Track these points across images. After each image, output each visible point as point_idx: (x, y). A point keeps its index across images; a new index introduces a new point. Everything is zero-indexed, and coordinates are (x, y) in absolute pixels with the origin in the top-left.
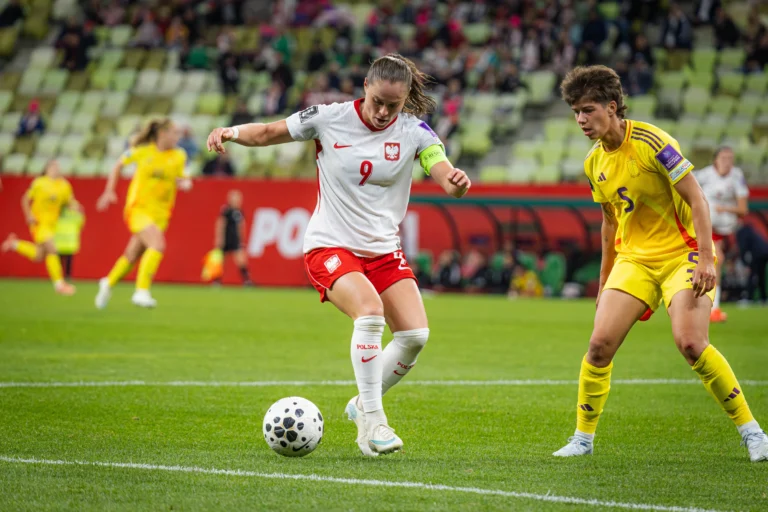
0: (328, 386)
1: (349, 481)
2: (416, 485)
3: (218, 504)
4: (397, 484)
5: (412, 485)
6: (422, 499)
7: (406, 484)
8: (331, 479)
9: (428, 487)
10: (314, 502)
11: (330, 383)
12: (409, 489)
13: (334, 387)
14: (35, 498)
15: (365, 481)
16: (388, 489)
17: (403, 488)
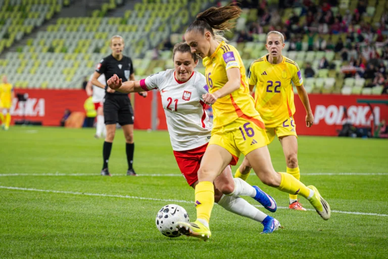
0: (341, 176)
1: (348, 213)
2: (374, 214)
3: (296, 221)
4: (367, 214)
5: (373, 214)
6: (376, 220)
7: (370, 214)
8: (341, 212)
9: (378, 215)
10: (334, 221)
11: (342, 174)
12: (372, 216)
13: (344, 176)
14: (224, 219)
15: (354, 213)
16: (363, 216)
17: (369, 216)
